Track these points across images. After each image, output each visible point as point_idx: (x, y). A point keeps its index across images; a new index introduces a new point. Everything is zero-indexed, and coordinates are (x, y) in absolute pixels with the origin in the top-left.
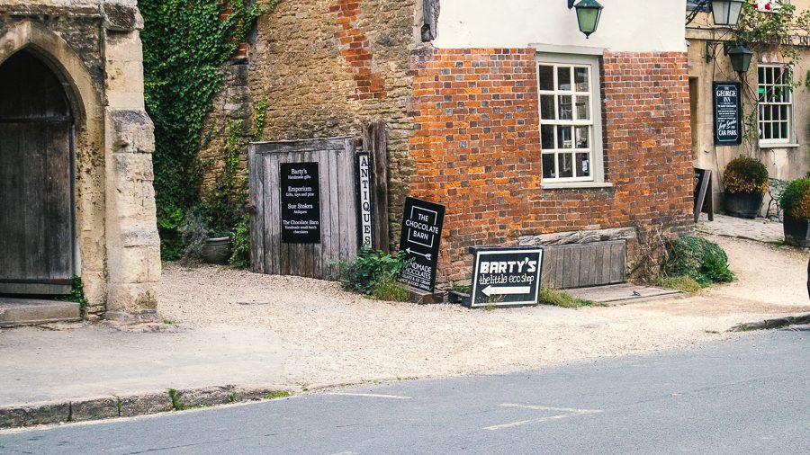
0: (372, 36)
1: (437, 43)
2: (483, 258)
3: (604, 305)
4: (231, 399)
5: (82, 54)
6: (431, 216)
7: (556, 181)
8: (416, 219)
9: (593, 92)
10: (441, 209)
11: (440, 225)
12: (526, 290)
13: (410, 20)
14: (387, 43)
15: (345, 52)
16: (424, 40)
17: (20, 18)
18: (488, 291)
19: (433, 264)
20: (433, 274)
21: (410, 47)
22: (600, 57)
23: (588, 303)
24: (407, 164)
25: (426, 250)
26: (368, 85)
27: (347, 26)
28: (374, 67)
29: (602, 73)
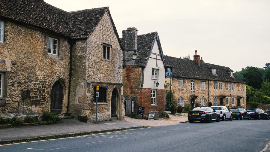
0: (134, 86)
1: (143, 88)
2: (150, 114)
3: (160, 120)
4: (147, 127)
5: (119, 88)
6: (143, 109)
7: (152, 105)
8: (140, 109)
9: (156, 94)
10: (144, 108)
11: (144, 110)
12: (153, 118)
13: (140, 85)
14: (136, 87)
15: (129, 88)
16: (141, 87)
17: (115, 85)
18: (150, 118)
19: (143, 114)
20: (143, 116)
21: (140, 88)
22: (157, 90)
23: (158, 120)
24: (138, 102)
25: (142, 113)
26: (133, 92)
27: (130, 84)
28: (134, 90)
29: (157, 91)
